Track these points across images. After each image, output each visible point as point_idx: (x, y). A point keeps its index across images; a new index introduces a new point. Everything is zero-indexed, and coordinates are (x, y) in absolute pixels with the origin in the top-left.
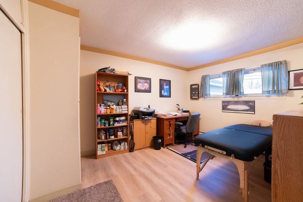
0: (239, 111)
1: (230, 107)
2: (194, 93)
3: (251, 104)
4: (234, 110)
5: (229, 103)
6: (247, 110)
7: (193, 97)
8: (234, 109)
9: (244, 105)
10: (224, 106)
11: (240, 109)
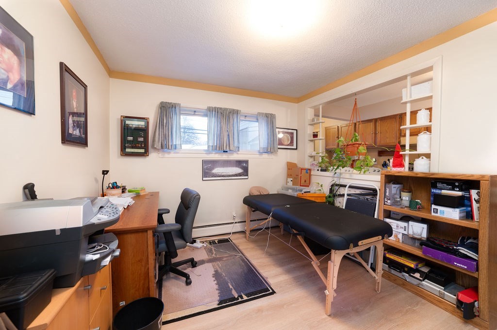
0: (230, 176)
1: (217, 171)
2: (130, 138)
3: (244, 165)
4: (223, 176)
5: (215, 163)
6: (240, 175)
7: (128, 150)
8: (223, 174)
9: (236, 166)
10: (207, 169)
11: (231, 174)
